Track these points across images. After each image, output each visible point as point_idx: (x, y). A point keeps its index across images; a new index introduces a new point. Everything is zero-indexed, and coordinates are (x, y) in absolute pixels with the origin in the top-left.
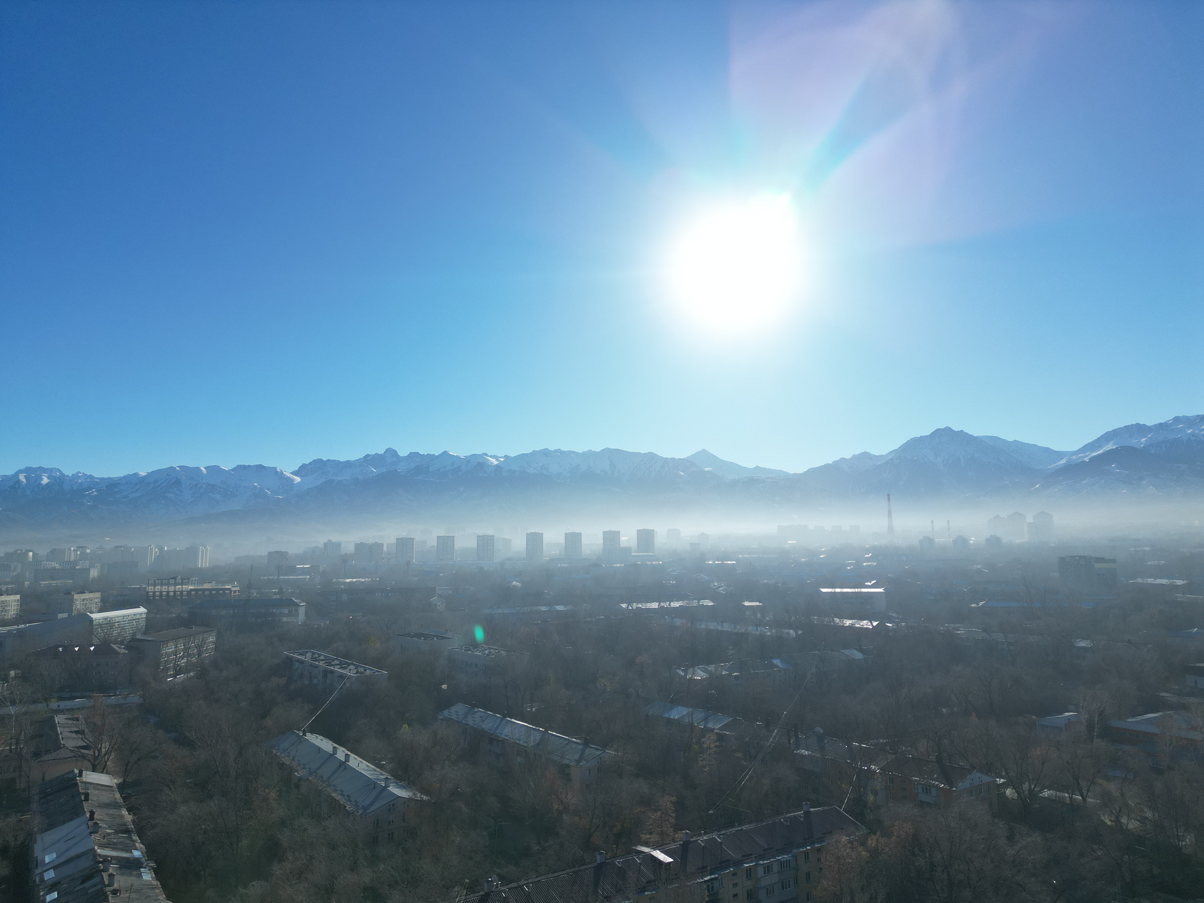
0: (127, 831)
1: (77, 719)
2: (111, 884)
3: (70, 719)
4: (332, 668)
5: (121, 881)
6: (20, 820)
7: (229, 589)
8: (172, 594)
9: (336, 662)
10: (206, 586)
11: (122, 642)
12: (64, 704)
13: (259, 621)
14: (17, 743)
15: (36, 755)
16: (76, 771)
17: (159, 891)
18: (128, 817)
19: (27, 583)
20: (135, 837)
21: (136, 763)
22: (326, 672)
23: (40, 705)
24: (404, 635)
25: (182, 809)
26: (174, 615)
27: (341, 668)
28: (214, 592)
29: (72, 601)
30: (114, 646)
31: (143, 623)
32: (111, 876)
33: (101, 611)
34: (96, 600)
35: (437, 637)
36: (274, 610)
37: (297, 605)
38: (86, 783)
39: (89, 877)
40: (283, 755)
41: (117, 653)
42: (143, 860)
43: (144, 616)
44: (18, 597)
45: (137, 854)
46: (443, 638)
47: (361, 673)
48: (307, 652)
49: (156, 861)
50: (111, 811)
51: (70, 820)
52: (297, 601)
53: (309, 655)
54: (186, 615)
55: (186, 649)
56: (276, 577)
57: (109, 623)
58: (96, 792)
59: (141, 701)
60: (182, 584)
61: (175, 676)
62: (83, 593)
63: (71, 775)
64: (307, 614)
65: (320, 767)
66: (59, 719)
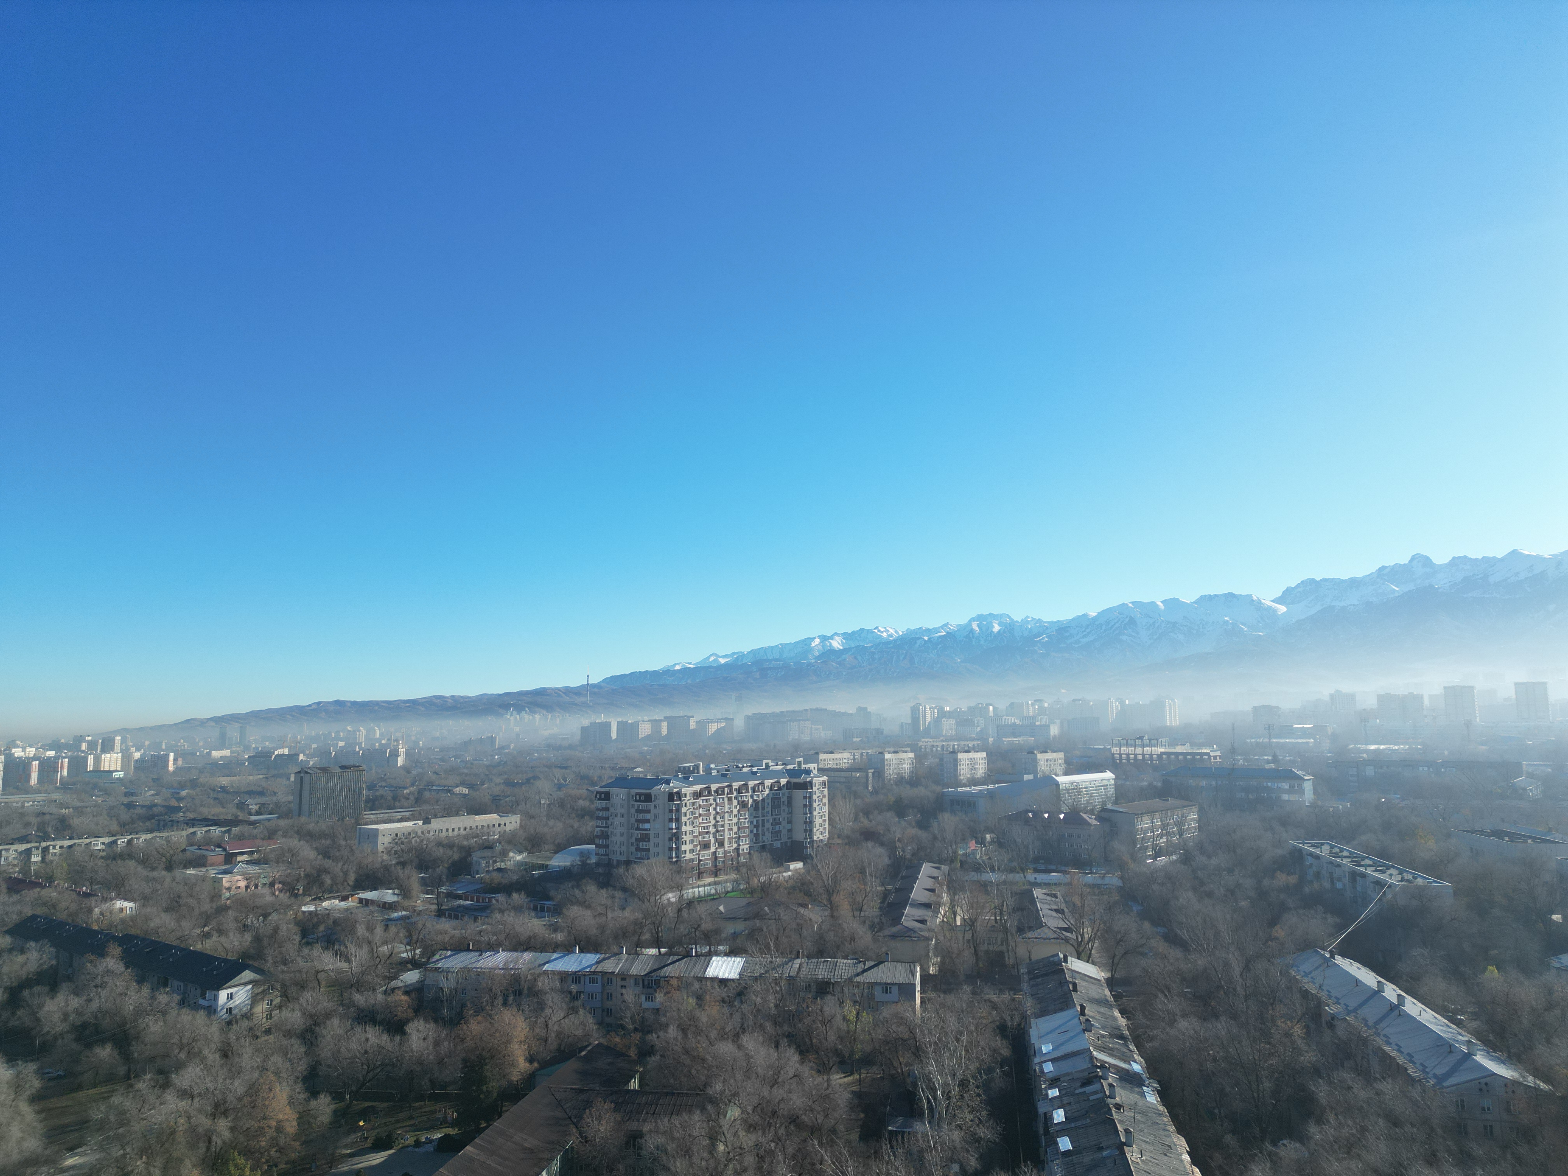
0: (1122, 1037)
1: (1055, 896)
2: (1112, 1097)
3: (1048, 895)
4: (1363, 869)
5: (1122, 1095)
6: (1014, 999)
7: (1208, 754)
8: (1140, 757)
9: (1367, 862)
10: (1179, 749)
11: (1092, 812)
12: (1041, 877)
13: (1251, 796)
14: (1001, 914)
15: (1021, 930)
16: (1061, 956)
17: (1167, 1119)
18: (1122, 1022)
19: (991, 740)
20: (1132, 1047)
21: (1122, 956)
22: (1354, 875)
23: (1017, 875)
24: (1475, 832)
25: (1183, 1024)
26: (1145, 783)
27: (1376, 871)
28: (1189, 757)
29: (1035, 761)
30: (1085, 816)
31: (1112, 791)
32: (1111, 1085)
33: (1066, 773)
34: (1060, 761)
35: (1533, 838)
36: (1269, 784)
37: (1300, 778)
38: (1072, 971)
39: (1087, 1082)
40: (1305, 980)
41: (1089, 824)
42: (1145, 1076)
43: (1112, 782)
44: (984, 754)
45: (1136, 1067)
46: (1544, 841)
47: (1408, 881)
48: (1322, 844)
49: (1159, 1082)
50: (1102, 1010)
51: (1062, 1010)
52: (1300, 773)
53: (1326, 849)
54: (1159, 784)
55: (1164, 826)
56: (1266, 740)
57: (1077, 789)
58: (1084, 984)
59: (1120, 883)
60: (1150, 746)
61: (1155, 857)
62: (1046, 752)
63: (1056, 959)
64: (1315, 791)
65: (1361, 1005)
66: (1037, 893)
